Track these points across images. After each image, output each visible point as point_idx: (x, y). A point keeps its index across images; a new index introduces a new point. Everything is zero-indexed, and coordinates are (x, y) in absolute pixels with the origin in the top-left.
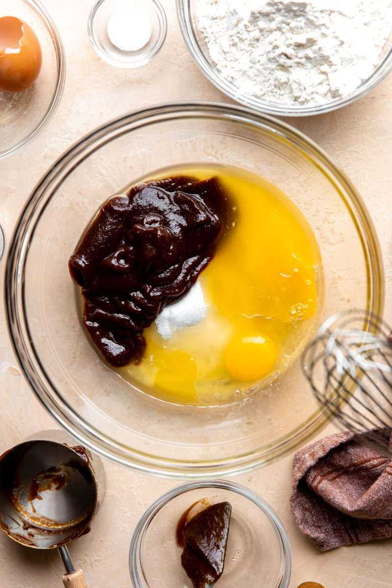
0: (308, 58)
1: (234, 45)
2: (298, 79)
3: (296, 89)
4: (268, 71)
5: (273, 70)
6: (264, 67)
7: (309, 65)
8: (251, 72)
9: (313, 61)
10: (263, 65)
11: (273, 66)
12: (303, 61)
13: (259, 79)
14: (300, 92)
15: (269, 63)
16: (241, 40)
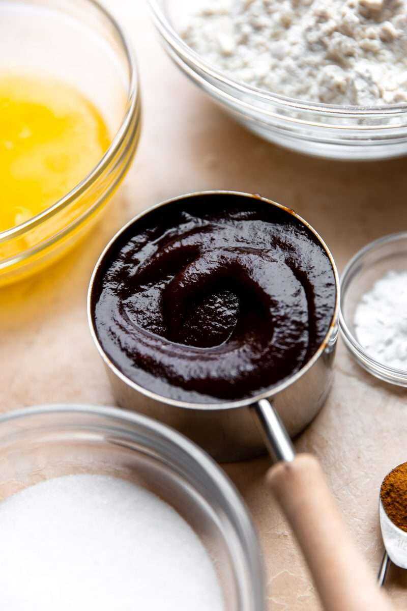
0: (387, 39)
1: (244, 41)
2: (367, 71)
3: (363, 91)
4: (307, 70)
5: (316, 66)
6: (299, 62)
7: (387, 55)
8: (275, 77)
9: (396, 46)
10: (296, 58)
11: (317, 58)
12: (377, 43)
13: (288, 88)
14: (372, 98)
15: (309, 52)
16: (258, 28)
